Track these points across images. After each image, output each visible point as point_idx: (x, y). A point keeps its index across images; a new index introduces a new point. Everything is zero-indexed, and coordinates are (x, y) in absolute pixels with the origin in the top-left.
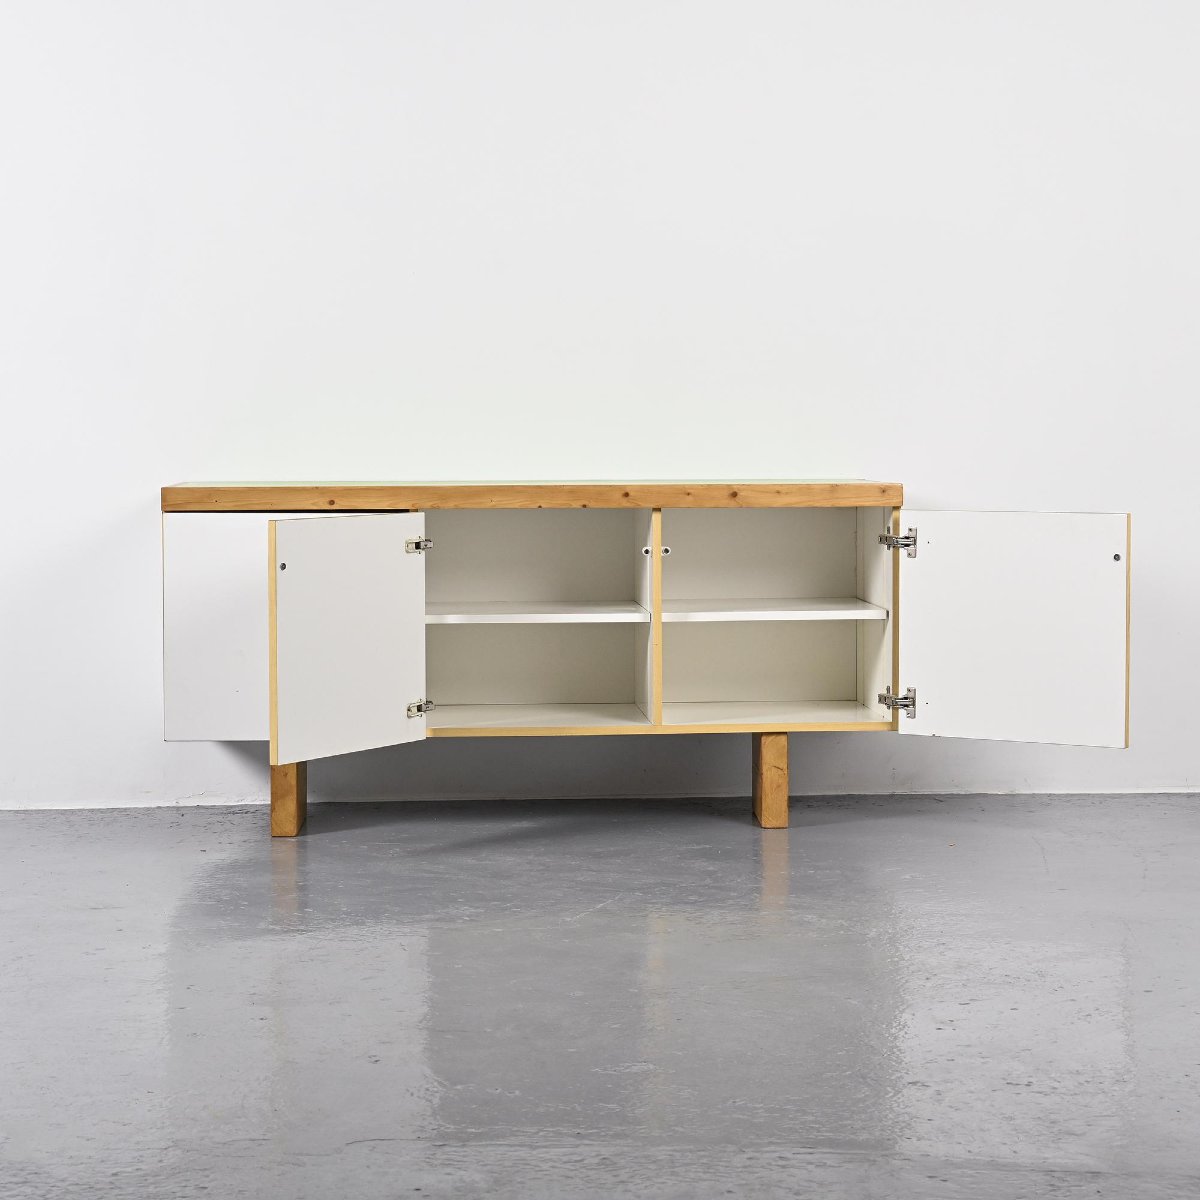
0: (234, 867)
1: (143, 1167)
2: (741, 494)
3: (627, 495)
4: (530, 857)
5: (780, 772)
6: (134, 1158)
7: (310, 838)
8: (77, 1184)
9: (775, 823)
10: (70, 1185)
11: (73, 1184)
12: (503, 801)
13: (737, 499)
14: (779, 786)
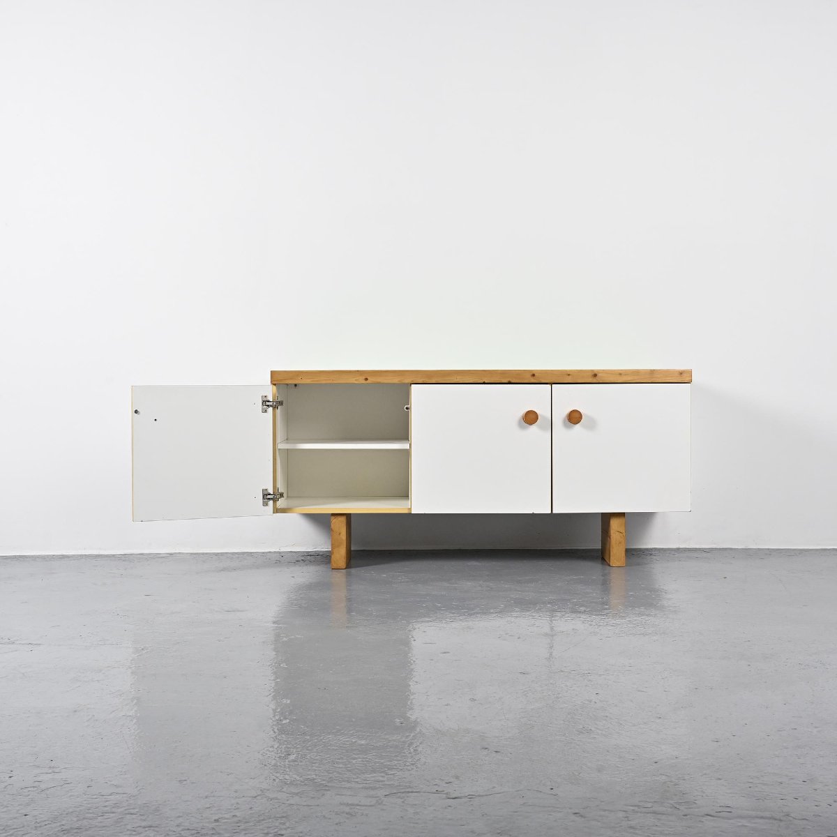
0: (310, 587)
1: (238, 814)
2: (599, 375)
3: (534, 375)
4: (481, 582)
5: (621, 534)
6: (232, 805)
7: (353, 571)
8: (188, 829)
9: (618, 564)
10: (183, 830)
11: (185, 830)
12: (460, 550)
13: (597, 378)
14: (620, 543)
